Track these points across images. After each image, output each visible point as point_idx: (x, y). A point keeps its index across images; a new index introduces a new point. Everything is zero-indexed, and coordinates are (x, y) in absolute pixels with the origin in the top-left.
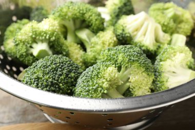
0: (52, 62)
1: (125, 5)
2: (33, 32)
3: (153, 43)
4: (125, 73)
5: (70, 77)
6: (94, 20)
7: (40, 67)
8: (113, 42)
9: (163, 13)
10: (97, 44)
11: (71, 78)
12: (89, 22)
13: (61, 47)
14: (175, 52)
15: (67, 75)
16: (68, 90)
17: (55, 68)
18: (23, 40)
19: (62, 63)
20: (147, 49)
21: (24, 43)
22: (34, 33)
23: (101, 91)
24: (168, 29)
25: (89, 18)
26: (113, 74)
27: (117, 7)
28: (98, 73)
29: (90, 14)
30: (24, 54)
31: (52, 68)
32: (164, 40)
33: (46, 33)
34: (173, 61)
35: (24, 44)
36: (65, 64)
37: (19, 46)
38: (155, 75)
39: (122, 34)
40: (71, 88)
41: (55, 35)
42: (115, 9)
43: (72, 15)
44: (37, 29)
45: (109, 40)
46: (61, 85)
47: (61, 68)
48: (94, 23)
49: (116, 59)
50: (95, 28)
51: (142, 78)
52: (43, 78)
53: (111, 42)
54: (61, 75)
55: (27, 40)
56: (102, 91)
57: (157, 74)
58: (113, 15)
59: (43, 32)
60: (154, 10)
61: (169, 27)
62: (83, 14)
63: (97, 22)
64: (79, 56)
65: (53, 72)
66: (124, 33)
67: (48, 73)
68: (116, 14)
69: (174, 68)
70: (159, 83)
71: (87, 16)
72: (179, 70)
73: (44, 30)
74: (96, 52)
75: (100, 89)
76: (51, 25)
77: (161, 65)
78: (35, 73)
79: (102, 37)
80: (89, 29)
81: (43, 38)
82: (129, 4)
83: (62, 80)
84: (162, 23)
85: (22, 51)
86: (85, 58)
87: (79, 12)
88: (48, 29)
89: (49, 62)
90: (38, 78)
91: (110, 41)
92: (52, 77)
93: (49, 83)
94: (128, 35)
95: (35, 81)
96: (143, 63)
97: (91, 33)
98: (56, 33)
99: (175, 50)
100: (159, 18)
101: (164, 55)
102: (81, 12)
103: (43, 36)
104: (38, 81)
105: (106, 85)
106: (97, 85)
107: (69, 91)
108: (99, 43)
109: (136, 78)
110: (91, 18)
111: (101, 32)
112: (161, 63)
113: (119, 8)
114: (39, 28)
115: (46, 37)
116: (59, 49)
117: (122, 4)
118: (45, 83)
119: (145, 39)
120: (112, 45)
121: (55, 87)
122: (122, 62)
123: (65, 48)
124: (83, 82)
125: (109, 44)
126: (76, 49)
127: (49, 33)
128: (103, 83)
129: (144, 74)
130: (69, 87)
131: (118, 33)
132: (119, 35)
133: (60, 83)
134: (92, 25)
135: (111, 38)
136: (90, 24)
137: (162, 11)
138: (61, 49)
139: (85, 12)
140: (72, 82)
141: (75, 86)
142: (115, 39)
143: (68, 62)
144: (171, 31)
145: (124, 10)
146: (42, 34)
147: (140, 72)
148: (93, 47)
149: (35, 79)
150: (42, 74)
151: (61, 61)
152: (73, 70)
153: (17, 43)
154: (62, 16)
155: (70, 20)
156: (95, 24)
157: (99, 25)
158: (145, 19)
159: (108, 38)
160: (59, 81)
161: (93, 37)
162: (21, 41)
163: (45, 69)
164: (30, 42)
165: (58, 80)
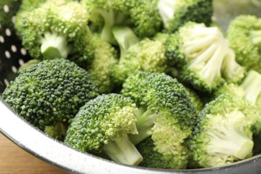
0: (55, 73)
1: (200, 4)
2: (48, 18)
3: (216, 77)
4: (151, 116)
5: (70, 102)
6: (142, 21)
7: (37, 76)
8: (158, 59)
9: (248, 35)
10: (135, 56)
11: (72, 103)
12: (136, 21)
13: (84, 47)
14: (232, 106)
15: (67, 98)
16: (63, 118)
17: (54, 84)
18: (34, 24)
19: (68, 78)
20: (201, 84)
21: (35, 27)
22: (49, 20)
23: (100, 138)
24: (246, 60)
25: (136, 15)
26: (126, 120)
27: (187, 5)
28: (106, 112)
29: (139, 10)
30: (31, 43)
31: (51, 83)
32: (233, 75)
33: (64, 25)
34: (225, 118)
35: (35, 29)
36: (72, 80)
37: (27, 30)
38: (193, 130)
39: (174, 53)
40: (68, 116)
41: (76, 30)
42: (182, 8)
43: (113, 5)
44: (54, 16)
45: (153, 56)
46: (55, 109)
47: (63, 86)
48: (141, 24)
49: (143, 93)
50: (141, 31)
51: (170, 132)
52: (33, 94)
53: (155, 60)
54: (58, 96)
55: (39, 26)
56: (102, 140)
57: (197, 129)
58: (178, 16)
59: (61, 22)
60: (237, 26)
61: (249, 59)
62: (129, 8)
63: (146, 24)
64: (106, 65)
65: (50, 88)
66: (176, 52)
67: (43, 88)
68: (182, 15)
69: (223, 128)
70: (194, 142)
71: (134, 11)
72: (230, 133)
73: (63, 20)
74: (129, 67)
75: (99, 135)
76: (74, 15)
77: (208, 119)
78: (27, 82)
79: (146, 48)
80: (133, 30)
81: (60, 30)
82: (207, 4)
83: (57, 103)
84: (240, 50)
85: (30, 39)
86: (112, 71)
87: (125, 4)
88: (68, 20)
89: (51, 72)
90: (27, 92)
91: (154, 58)
92: (46, 96)
93: (39, 104)
94: (182, 57)
95: (21, 94)
96: (177, 113)
97: (134, 36)
98: (78, 28)
99: (234, 104)
100: (238, 41)
101: (216, 106)
102: (127, 4)
103: (60, 27)
104: (25, 95)
105: (109, 132)
106: (97, 129)
107: (65, 120)
108: (138, 56)
109: (162, 129)
110: (139, 16)
111: (147, 39)
112: (208, 116)
113: (189, 8)
114: (57, 15)
115: (63, 29)
116: (79, 49)
117: (196, 3)
118: (32, 102)
119: (204, 68)
120: (155, 63)
121: (46, 111)
122: (149, 101)
123: (88, 50)
124: (84, 116)
125: (152, 62)
126: (105, 53)
127: (69, 26)
128: (108, 128)
129: (174, 127)
130: (65, 114)
131: (169, 50)
132: (169, 52)
133: (54, 107)
134: (138, 25)
135: (156, 54)
136: (136, 24)
137: (247, 31)
138: (83, 49)
139: (132, 5)
140: (72, 109)
141: (74, 115)
142: (162, 56)
143: (77, 79)
144: (250, 64)
145: (195, 12)
146: (60, 24)
147: (169, 124)
148: (129, 59)
149: (22, 92)
150: (34, 87)
151: (67, 75)
152: (80, 91)
153: (26, 25)
154: (98, 3)
155: (108, 11)
156: (143, 26)
157: (148, 29)
158: (214, 41)
159: (153, 53)
160: (54, 104)
161: (135, 43)
162: (31, 24)
163: (42, 81)
164: (43, 30)
165: (52, 102)
